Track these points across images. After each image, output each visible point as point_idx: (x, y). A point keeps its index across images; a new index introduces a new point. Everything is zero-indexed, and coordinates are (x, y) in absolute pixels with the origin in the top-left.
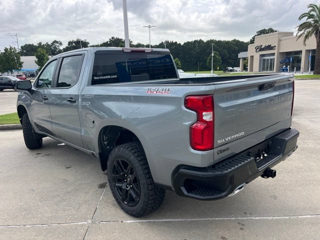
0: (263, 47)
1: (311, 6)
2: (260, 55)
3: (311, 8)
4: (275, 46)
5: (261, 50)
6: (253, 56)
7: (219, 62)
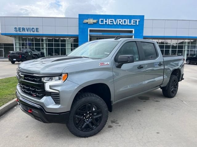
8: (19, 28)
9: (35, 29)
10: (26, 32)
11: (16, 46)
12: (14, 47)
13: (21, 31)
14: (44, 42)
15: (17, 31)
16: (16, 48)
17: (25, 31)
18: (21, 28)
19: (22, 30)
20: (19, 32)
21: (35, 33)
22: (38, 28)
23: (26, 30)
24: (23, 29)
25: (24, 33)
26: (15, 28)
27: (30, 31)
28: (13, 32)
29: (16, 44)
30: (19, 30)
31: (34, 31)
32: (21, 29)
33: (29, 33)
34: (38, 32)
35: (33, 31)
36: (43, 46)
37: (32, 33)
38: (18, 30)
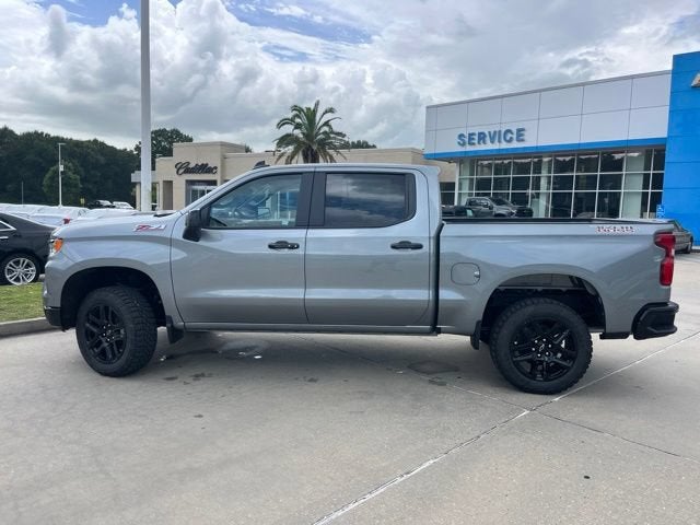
0: (192, 165)
1: (295, 108)
2: (187, 181)
3: (295, 112)
4: (216, 168)
5: (188, 171)
6: (171, 182)
7: (76, 186)
8: (470, 135)
9: (515, 131)
10: (489, 146)
11: (460, 189)
12: (456, 192)
13: (474, 144)
14: (544, 173)
15: (463, 145)
16: (460, 194)
17: (484, 143)
18: (473, 134)
19: (476, 142)
20: (469, 148)
21: (515, 145)
22: (523, 130)
23: (488, 139)
24: (482, 137)
25: (482, 147)
26: (461, 136)
27: (499, 142)
28: (456, 148)
29: (460, 184)
30: (470, 139)
31: (510, 141)
32: (476, 137)
33: (496, 146)
34: (523, 140)
35: (508, 138)
36: (537, 186)
37: (504, 145)
38: (467, 140)
